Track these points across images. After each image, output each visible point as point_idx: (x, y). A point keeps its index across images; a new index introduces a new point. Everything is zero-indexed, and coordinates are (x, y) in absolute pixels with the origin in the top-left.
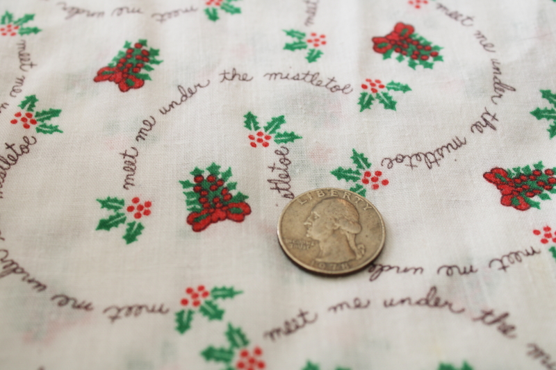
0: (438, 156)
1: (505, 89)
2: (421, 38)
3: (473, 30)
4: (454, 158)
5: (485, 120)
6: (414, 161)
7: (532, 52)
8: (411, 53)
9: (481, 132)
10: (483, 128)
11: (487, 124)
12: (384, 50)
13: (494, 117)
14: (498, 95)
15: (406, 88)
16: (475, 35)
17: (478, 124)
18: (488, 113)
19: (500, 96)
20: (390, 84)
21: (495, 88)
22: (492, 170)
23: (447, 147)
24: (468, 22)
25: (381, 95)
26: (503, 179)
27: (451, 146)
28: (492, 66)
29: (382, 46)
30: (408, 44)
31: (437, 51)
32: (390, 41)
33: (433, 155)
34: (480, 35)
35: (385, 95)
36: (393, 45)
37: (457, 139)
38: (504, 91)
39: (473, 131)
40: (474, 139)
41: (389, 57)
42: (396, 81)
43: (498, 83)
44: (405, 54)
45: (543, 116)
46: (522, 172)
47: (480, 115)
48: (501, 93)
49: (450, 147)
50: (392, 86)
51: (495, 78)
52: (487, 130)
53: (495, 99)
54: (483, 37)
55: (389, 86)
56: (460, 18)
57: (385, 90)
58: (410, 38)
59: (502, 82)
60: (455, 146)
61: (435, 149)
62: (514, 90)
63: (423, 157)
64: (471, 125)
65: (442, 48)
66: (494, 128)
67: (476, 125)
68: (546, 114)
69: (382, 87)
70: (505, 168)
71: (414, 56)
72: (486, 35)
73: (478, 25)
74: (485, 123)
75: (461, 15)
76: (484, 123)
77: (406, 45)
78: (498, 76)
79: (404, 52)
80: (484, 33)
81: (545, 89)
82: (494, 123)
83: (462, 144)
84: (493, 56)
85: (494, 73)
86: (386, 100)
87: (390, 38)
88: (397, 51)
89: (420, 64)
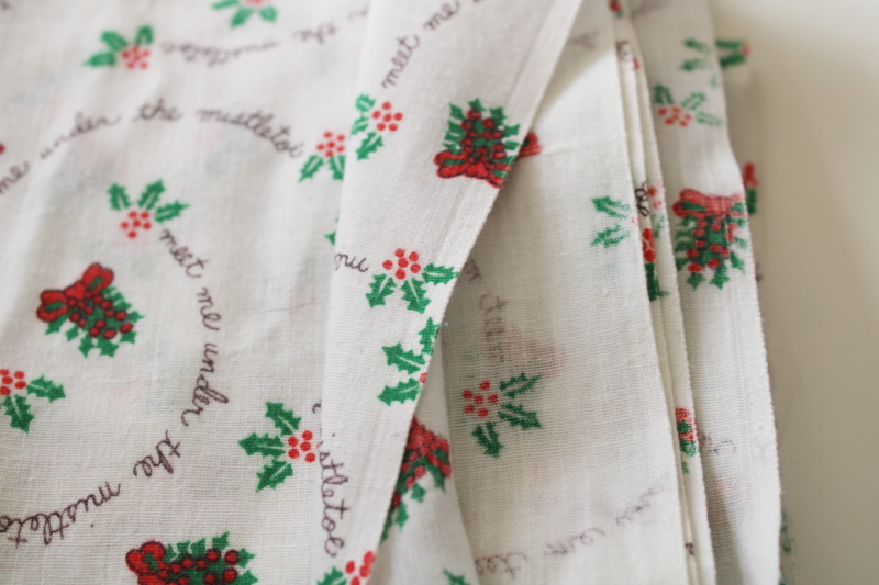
0: (66, 520)
1: (210, 399)
2: (119, 296)
3: (197, 286)
4: (90, 522)
5: (160, 453)
6: (26, 528)
7: (273, 335)
8: (92, 324)
9: (149, 475)
10: (153, 468)
11: (160, 462)
12: (52, 316)
13: (175, 451)
14: (196, 408)
15: (56, 393)
16: (199, 295)
17: (148, 461)
18: (168, 442)
19: (199, 411)
20: (35, 382)
21: (196, 396)
22: (144, 545)
23: (86, 502)
24: (196, 270)
25: (14, 400)
26: (155, 564)
27: (94, 499)
28: (203, 357)
29: (53, 307)
30: (93, 308)
31: (132, 322)
32: (69, 299)
33: (60, 516)
34: (206, 297)
35: (20, 400)
36: (70, 307)
37: (108, 486)
38: (208, 402)
39: (135, 473)
40: (134, 487)
41: (57, 330)
42: (47, 378)
43: (202, 388)
44: (82, 326)
45: (257, 449)
46: (190, 551)
47: (155, 445)
48: (202, 405)
49: (91, 501)
50: (37, 387)
51: (202, 378)
52: (160, 471)
53: (189, 417)
54: (209, 300)
55: (33, 386)
56: (188, 261)
57: (23, 392)
58: (101, 295)
59: (211, 386)
60: (99, 499)
61: (66, 506)
62: (226, 401)
63: (42, 520)
64: (135, 462)
65: (142, 317)
66: (170, 470)
67: (143, 462)
68: (264, 445)
69: (21, 385)
70: (165, 543)
71: (94, 331)
72: (214, 299)
73: (210, 278)
74: (158, 461)
75: (190, 256)
76: (156, 460)
77: (90, 309)
78: (207, 375)
79: (82, 322)
80: (212, 294)
81: (274, 401)
82: (173, 460)
83: (111, 494)
84: (211, 337)
85: (203, 369)
86: (17, 411)
87: (71, 293)
88: (72, 320)
89: (99, 346)
